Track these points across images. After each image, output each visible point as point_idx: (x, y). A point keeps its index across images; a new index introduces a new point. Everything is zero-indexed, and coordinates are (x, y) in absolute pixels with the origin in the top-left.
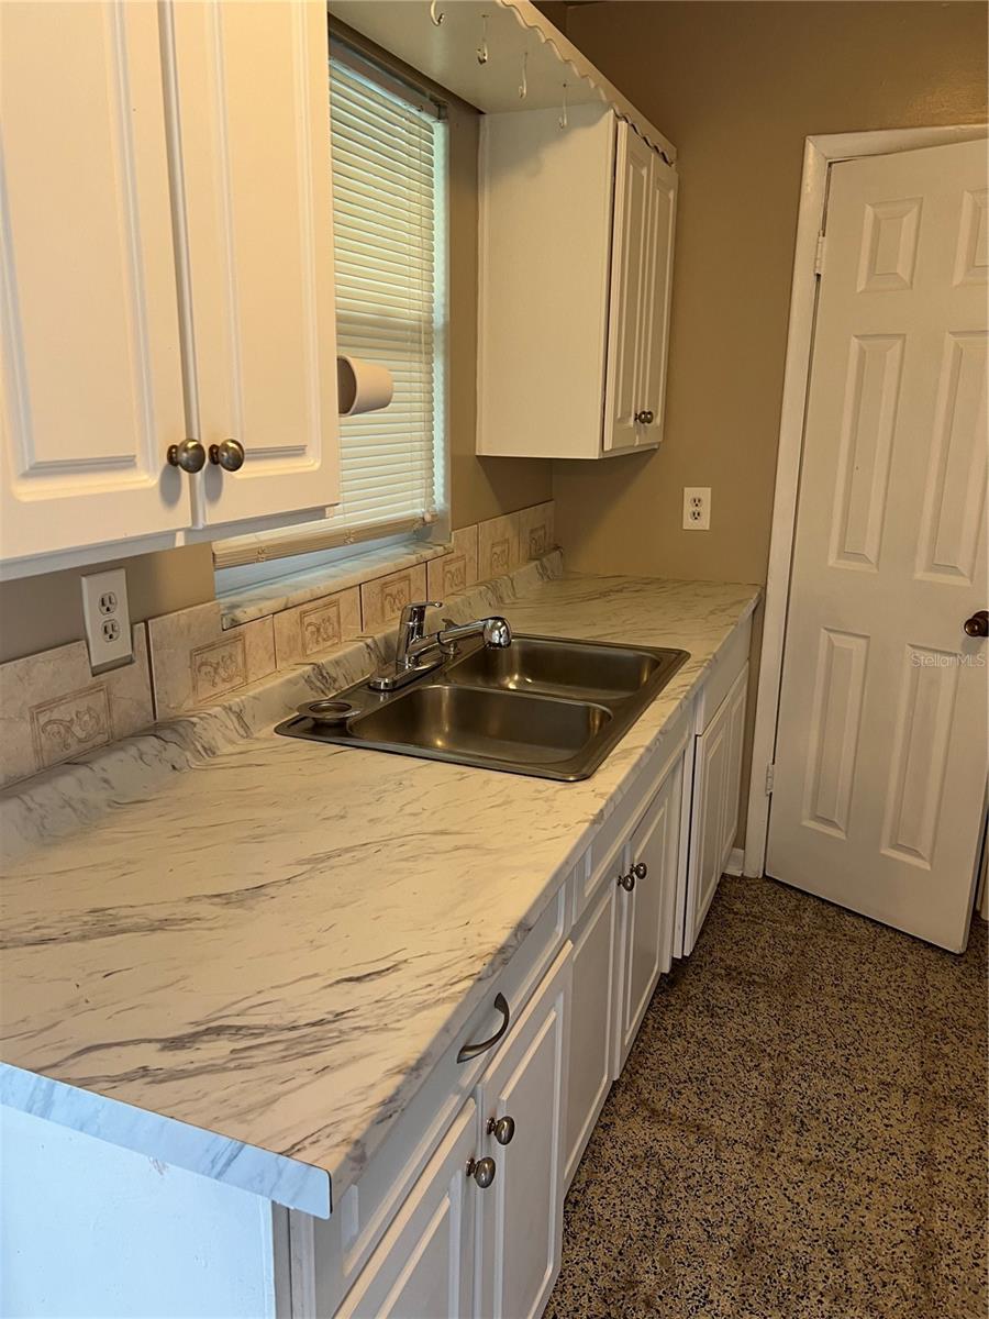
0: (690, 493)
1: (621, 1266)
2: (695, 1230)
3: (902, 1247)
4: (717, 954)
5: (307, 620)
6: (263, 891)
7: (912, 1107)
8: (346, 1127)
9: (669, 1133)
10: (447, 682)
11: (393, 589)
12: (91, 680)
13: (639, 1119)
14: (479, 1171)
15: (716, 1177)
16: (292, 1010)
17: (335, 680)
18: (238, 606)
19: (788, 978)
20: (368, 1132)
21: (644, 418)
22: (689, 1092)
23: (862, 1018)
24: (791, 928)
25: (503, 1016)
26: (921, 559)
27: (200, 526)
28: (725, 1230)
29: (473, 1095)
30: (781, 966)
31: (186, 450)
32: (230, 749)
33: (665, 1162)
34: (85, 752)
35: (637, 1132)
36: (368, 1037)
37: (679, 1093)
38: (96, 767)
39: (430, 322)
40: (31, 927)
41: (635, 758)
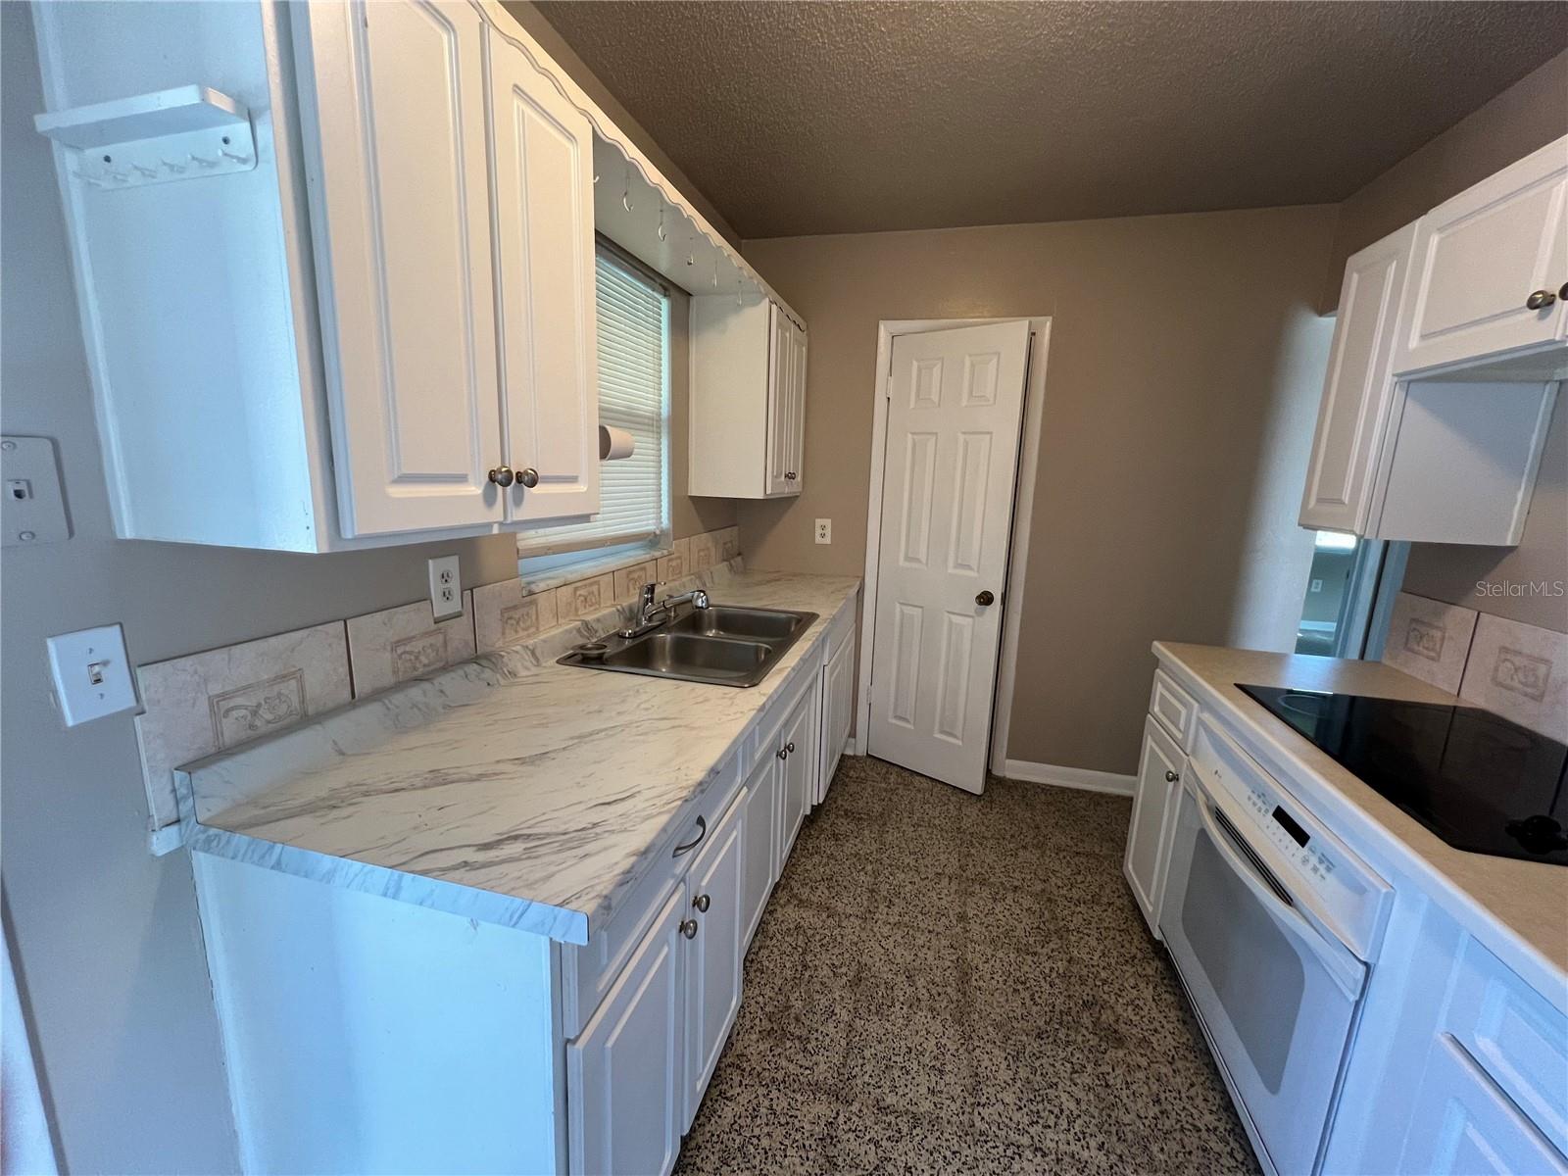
0: (819, 522)
1: (780, 997)
2: (826, 971)
3: (949, 971)
4: (839, 802)
5: (578, 593)
6: (548, 755)
7: (954, 886)
8: (599, 888)
9: (811, 913)
10: (669, 632)
11: (635, 575)
12: (434, 627)
13: (792, 906)
14: (687, 929)
15: (839, 938)
16: (565, 823)
17: (596, 632)
18: (534, 582)
19: (882, 815)
20: (612, 892)
21: (790, 476)
22: (822, 888)
23: (924, 835)
24: (883, 785)
25: (702, 829)
26: (951, 562)
27: (509, 521)
28: (844, 970)
29: (683, 880)
30: (878, 808)
31: (501, 472)
32: (524, 673)
33: (807, 931)
34: (429, 673)
35: (790, 914)
36: (614, 836)
37: (817, 888)
38: (435, 682)
39: (660, 414)
40: (387, 782)
41: (785, 674)
